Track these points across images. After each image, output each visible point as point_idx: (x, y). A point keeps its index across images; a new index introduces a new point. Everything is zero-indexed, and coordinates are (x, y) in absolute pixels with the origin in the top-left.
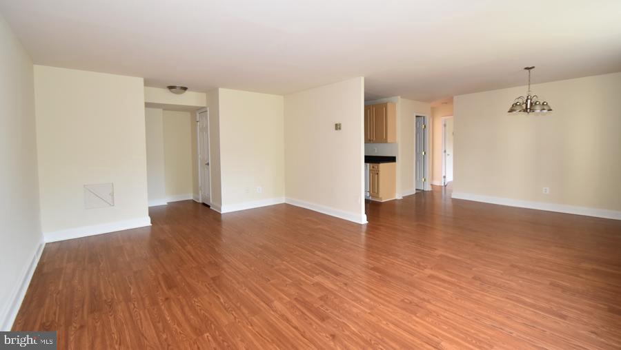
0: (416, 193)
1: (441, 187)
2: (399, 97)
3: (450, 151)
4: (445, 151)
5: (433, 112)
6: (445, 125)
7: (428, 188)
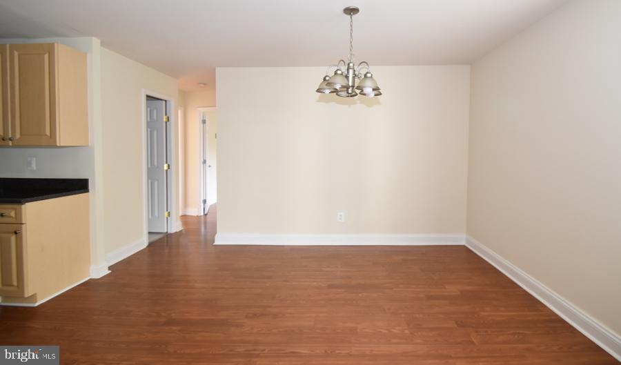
0: (151, 245)
1: (198, 217)
2: (96, 42)
3: (212, 161)
4: (205, 162)
5: (185, 97)
6: (204, 122)
7: (175, 227)
